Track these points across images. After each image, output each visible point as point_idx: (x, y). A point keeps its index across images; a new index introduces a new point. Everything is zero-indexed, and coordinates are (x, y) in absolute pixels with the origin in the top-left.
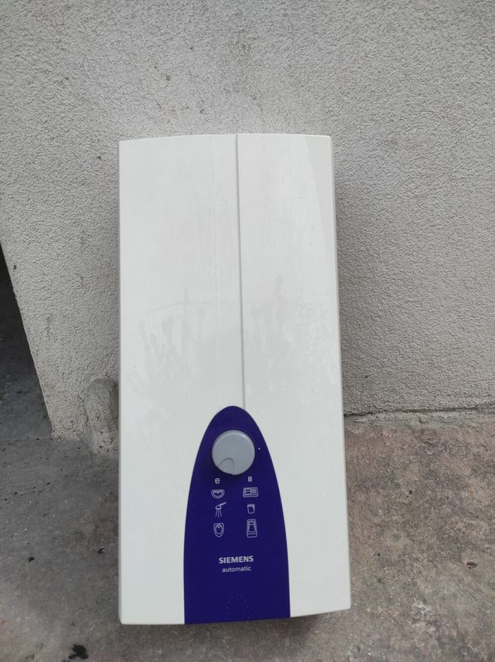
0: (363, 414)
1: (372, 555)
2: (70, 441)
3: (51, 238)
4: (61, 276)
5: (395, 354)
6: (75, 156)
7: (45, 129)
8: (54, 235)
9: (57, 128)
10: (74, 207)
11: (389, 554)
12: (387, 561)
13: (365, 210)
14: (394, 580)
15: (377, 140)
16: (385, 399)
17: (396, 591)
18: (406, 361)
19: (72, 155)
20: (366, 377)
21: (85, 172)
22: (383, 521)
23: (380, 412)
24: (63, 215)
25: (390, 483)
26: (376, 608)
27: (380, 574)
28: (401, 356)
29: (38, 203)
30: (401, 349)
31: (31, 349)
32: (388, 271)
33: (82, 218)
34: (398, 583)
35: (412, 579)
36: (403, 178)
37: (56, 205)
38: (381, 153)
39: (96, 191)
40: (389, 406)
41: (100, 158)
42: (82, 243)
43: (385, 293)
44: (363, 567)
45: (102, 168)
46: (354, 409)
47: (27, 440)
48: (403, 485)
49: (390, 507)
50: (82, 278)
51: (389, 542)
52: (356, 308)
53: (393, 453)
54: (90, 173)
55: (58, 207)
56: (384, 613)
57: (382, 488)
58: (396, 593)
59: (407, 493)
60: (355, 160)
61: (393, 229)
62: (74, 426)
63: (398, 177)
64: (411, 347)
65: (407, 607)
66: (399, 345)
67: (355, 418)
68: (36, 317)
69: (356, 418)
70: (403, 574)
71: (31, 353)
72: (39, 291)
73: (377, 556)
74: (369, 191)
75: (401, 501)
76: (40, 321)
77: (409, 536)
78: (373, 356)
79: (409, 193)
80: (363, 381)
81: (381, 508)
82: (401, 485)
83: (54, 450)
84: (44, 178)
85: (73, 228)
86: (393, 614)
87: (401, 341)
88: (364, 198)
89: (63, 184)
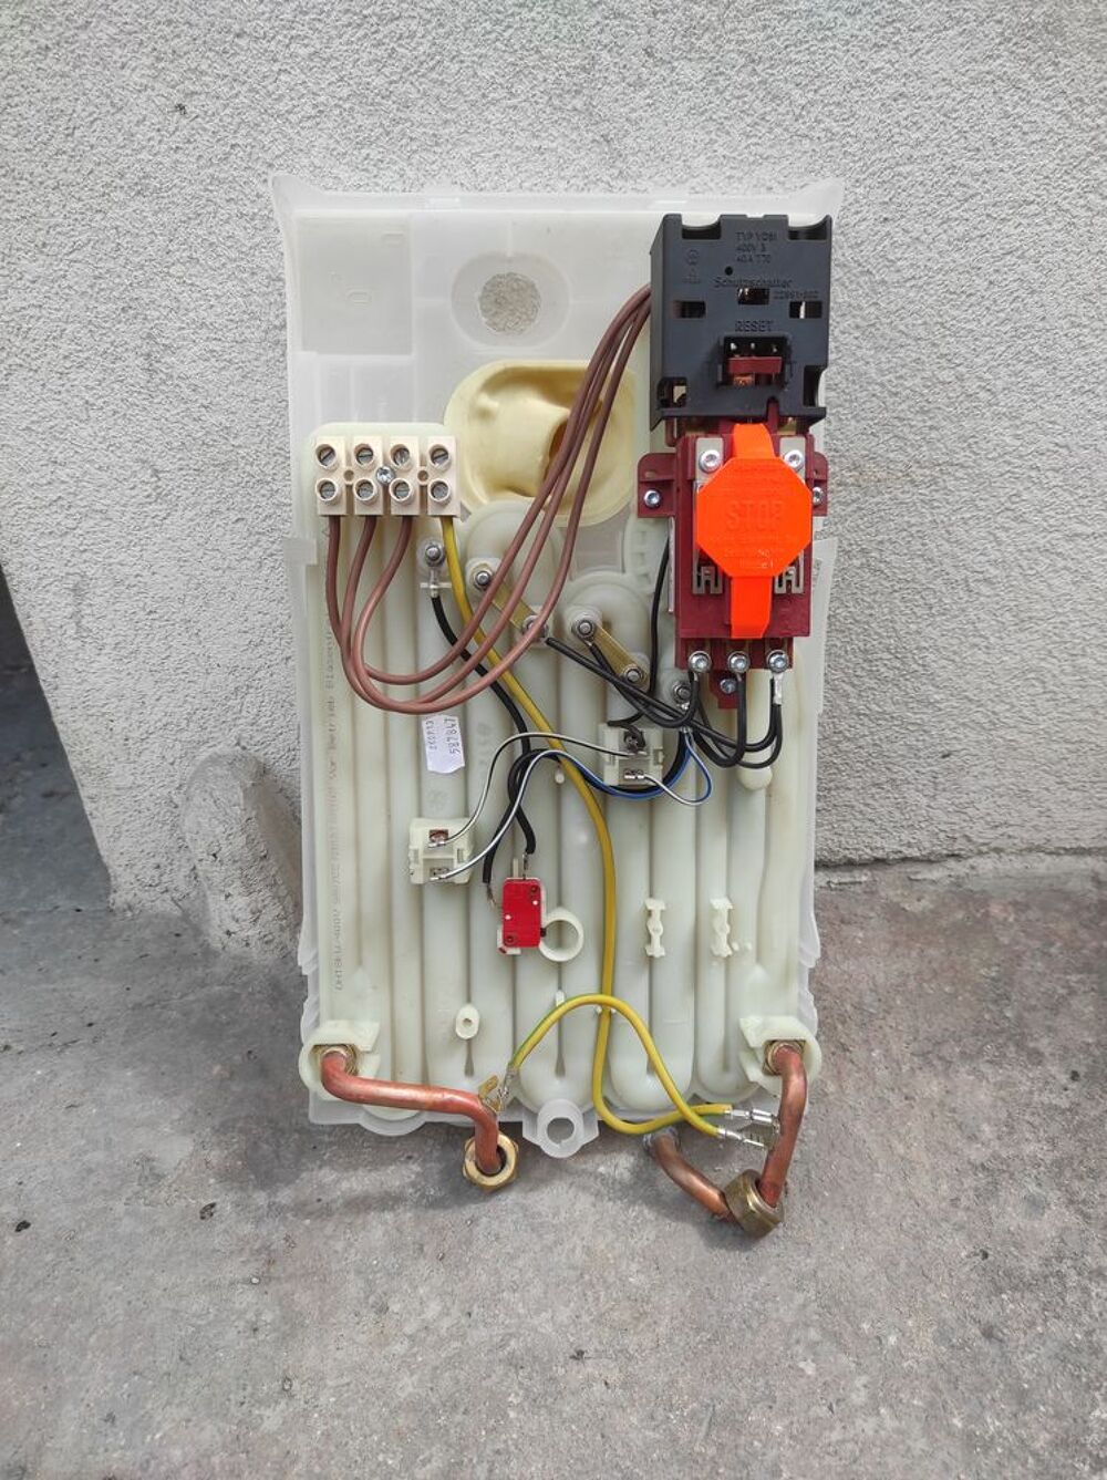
0: (932, 858)
1: (963, 1254)
2: (156, 916)
3: (65, 357)
4: (100, 468)
5: (1031, 691)
6: (112, 104)
7: (21, 22)
8: (73, 346)
9: (54, 17)
10: (121, 261)
11: (1016, 1253)
12: (1008, 1274)
13: (956, 255)
14: (1031, 1334)
15: (1000, 22)
16: (996, 817)
17: (1041, 1366)
18: (1061, 709)
19: (103, 100)
20: (944, 757)
21: (144, 155)
22: (995, 1156)
23: (980, 853)
24: (91, 287)
25: (1012, 1049)
26: (979, 1419)
27: (989, 1314)
28: (1048, 696)
29: (22, 253)
30: (1049, 675)
31: (38, 671)
32: (1018, 443)
33: (144, 294)
34: (1043, 1344)
35: (1089, 1333)
36: (1075, 150)
37: (71, 257)
38: (1010, 68)
39: (178, 211)
40: (1010, 837)
41: (181, 108)
42: (150, 371)
43: (1007, 509)
44: (938, 1288)
45: (189, 142)
46: (909, 845)
47: (50, 912)
48: (1052, 1054)
49: (1016, 1116)
50: (156, 473)
51: (1012, 1217)
52: (922, 556)
53: (1019, 965)
54: (159, 158)
55: (77, 265)
56: (1005, 1433)
57: (991, 1062)
58: (1039, 1374)
59: (1064, 1079)
60: (931, 93)
61: (1040, 312)
62: (165, 878)
63: (1061, 146)
64: (1078, 670)
65: (1075, 1420)
66: (1043, 664)
67: (910, 869)
68: (45, 582)
69: (913, 869)
70: (1058, 1317)
71: (42, 683)
72: (47, 512)
73: (979, 1258)
74: (971, 192)
75: (1047, 1102)
76: (55, 594)
77: (1071, 1202)
78: (966, 697)
79: (1091, 196)
80: (936, 769)
81: (988, 1120)
82: (1047, 1054)
83: (114, 939)
84: (31, 174)
85: (122, 327)
86: (1033, 1438)
87: (1050, 652)
88: (954, 214)
89: (85, 194)
